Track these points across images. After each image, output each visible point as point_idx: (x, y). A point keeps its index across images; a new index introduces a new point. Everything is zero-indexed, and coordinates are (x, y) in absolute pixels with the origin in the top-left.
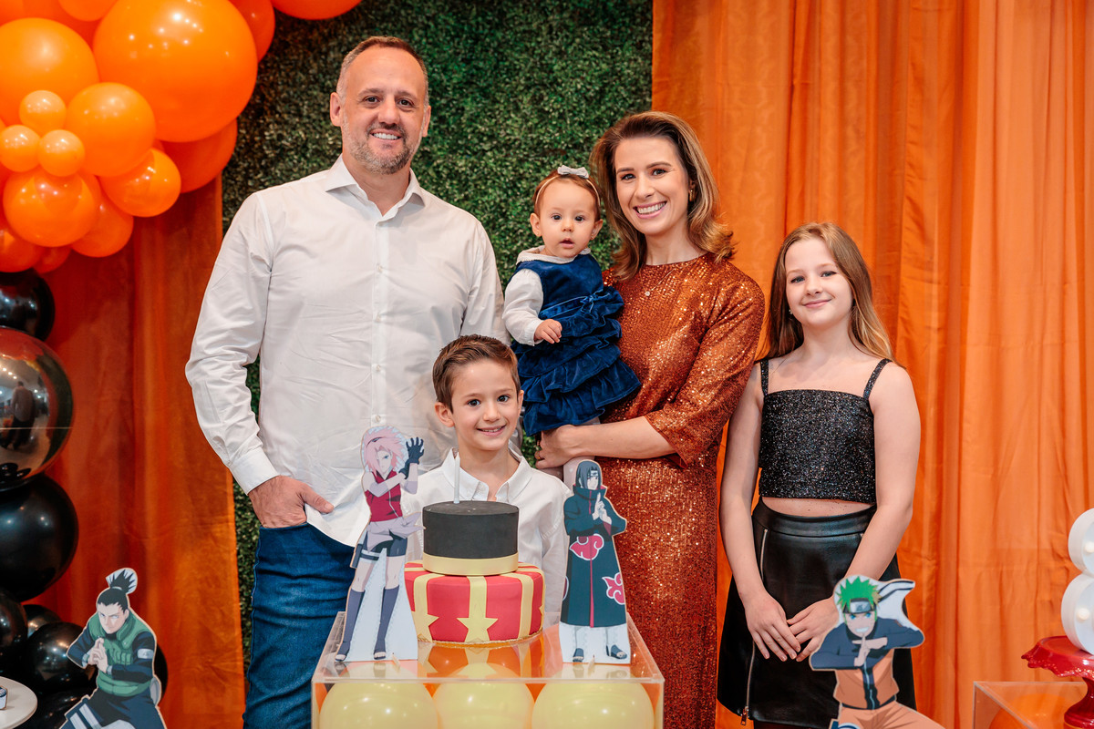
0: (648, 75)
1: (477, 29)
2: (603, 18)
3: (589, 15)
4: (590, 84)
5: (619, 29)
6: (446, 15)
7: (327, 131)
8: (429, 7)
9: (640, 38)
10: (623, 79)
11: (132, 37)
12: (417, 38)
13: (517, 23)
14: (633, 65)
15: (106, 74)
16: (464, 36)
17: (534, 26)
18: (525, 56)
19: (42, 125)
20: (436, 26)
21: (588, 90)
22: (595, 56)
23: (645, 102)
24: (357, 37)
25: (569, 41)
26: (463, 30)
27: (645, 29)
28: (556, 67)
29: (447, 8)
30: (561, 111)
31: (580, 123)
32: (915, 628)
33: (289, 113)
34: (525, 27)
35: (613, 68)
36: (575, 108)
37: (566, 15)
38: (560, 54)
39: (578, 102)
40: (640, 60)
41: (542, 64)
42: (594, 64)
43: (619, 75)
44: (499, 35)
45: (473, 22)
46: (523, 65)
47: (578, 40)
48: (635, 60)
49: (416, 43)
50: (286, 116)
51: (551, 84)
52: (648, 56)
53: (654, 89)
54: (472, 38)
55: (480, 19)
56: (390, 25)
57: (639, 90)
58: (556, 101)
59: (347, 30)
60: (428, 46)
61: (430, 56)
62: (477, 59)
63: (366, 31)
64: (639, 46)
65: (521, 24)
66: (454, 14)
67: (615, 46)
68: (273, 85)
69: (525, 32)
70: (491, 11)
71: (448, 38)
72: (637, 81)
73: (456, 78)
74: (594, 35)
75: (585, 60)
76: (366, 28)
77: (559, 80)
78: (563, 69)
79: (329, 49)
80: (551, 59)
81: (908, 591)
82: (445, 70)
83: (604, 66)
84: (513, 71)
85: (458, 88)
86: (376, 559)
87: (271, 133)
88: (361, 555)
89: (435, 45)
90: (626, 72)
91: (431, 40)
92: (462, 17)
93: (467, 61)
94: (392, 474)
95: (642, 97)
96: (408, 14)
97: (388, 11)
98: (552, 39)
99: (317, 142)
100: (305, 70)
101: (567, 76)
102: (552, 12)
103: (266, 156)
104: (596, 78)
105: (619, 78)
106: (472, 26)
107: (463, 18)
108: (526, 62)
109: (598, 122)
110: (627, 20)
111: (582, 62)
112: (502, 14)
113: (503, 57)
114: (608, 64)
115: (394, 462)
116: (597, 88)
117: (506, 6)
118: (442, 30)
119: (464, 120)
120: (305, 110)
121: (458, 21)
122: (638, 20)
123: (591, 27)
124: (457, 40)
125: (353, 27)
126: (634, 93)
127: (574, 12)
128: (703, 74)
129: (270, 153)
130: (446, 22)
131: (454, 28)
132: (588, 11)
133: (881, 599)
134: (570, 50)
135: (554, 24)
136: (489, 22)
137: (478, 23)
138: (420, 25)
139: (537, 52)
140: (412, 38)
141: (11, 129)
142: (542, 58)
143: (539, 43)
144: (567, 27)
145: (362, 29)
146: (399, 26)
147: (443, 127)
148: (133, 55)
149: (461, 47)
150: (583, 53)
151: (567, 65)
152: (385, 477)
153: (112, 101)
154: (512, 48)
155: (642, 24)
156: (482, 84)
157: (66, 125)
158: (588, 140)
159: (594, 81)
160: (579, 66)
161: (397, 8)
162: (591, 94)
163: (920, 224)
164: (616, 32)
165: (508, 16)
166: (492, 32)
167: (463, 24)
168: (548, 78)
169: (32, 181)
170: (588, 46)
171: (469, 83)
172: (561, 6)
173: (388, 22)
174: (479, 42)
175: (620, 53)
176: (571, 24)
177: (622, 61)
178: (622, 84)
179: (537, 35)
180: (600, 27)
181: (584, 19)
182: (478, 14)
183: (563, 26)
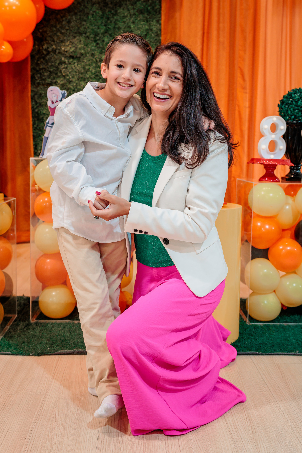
0: (160, 30)
2: (147, 12)
6: (99, 11)
8: (94, 8)
9: (158, 19)
10: (153, 31)
13: (121, 14)
14: (156, 27)
16: (105, 18)
17: (126, 14)
18: (123, 24)
20: (96, 14)
22: (144, 24)
23: (159, 38)
25: (136, 19)
26: (104, 16)
28: (132, 27)
29: (99, 9)
33: (50, 40)
34: (123, 15)
35: (150, 28)
37: (135, 10)
38: (133, 23)
40: (158, 25)
42: (144, 26)
43: (151, 30)
44: (115, 17)
45: (107, 13)
46: (122, 27)
47: (139, 19)
49: (90, 19)
50: (50, 42)
52: (160, 24)
53: (162, 35)
54: (107, 18)
57: (158, 35)
60: (94, 21)
62: (109, 25)
64: (157, 21)
66: (101, 11)
67: (150, 21)
68: (46, 32)
70: (113, 10)
72: (157, 32)
73: (102, 31)
74: (144, 17)
75: (141, 25)
79: (63, 21)
80: (131, 24)
82: (99, 28)
83: (147, 27)
84: (119, 29)
85: (103, 34)
86: (52, 127)
87: (45, 46)
88: (47, 126)
89: (96, 20)
90: (154, 29)
91: (94, 19)
93: (105, 25)
94: (57, 101)
96: (87, 10)
98: (131, 18)
99: (59, 49)
100: (55, 27)
101: (135, 29)
102: (131, 10)
103: (43, 54)
104: (144, 30)
110: (154, 13)
112: (116, 11)
113: (116, 24)
115: (57, 98)
116: (145, 34)
117: (117, 8)
118: (98, 15)
119: (104, 43)
120: (55, 39)
121: (103, 13)
122: (158, 13)
123: (143, 15)
124: (102, 19)
126: (156, 36)
127: (138, 10)
128: (178, 31)
129: (45, 53)
130: (99, 13)
131: (102, 15)
132: (142, 10)
134: (136, 21)
135: (132, 13)
136: (112, 13)
137: (109, 14)
138: (91, 14)
139: (127, 22)
140: (88, 18)
142: (128, 24)
143: (127, 20)
146: (84, 14)
147: (98, 46)
149: (104, 21)
150: (140, 22)
151: (136, 26)
152: (54, 102)
154: (119, 21)
155: (159, 14)
156: (110, 33)
159: (144, 32)
160: (139, 27)
162: (143, 35)
163: (243, 75)
164: (151, 17)
165: (118, 11)
166: (113, 16)
170: (142, 20)
171: (106, 32)
174: (109, 20)
175: (152, 23)
176: (137, 13)
177: (152, 26)
178: (153, 33)
179: (127, 16)
180: (146, 15)
181: (141, 12)
182: (109, 11)
183: (134, 14)
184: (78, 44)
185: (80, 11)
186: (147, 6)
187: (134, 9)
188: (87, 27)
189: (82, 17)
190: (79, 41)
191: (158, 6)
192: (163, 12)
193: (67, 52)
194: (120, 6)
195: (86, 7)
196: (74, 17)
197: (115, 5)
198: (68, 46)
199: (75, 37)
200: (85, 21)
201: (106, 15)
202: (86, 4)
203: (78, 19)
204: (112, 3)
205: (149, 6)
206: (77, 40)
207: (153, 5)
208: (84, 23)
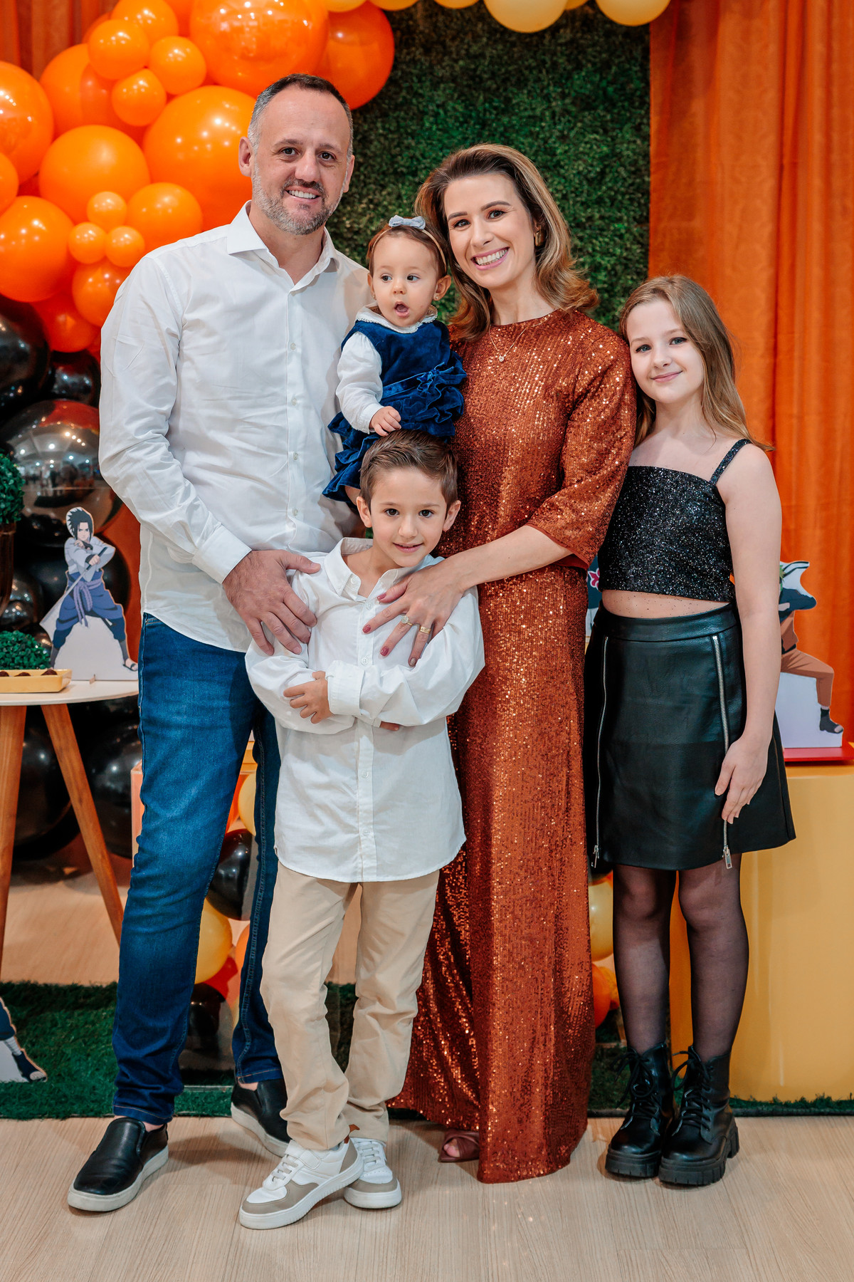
0: (646, 155)
1: (484, 115)
2: (603, 103)
3: (590, 101)
4: (592, 166)
5: (619, 113)
6: (455, 102)
7: (344, 215)
8: (439, 96)
9: (639, 121)
10: (622, 160)
11: (179, 140)
12: (427, 125)
13: (522, 108)
14: (632, 146)
15: (155, 176)
16: (472, 122)
17: (538, 112)
18: (530, 140)
19: (107, 224)
20: (446, 112)
21: (590, 172)
22: (595, 139)
23: (644, 181)
24: (372, 126)
25: (572, 125)
26: (470, 116)
27: (643, 112)
28: (559, 151)
29: (456, 95)
30: (564, 192)
31: (583, 203)
32: (810, 596)
34: (530, 113)
35: (613, 150)
36: (577, 189)
37: (568, 101)
38: (563, 138)
39: (581, 183)
40: (639, 142)
41: (545, 148)
42: (595, 147)
43: (619, 156)
44: (505, 120)
45: (481, 109)
46: (528, 149)
47: (579, 125)
48: (635, 142)
49: (427, 129)
51: (555, 166)
52: (646, 138)
53: (652, 170)
54: (479, 124)
55: (487, 105)
56: (402, 114)
57: (638, 170)
58: (559, 183)
59: (362, 119)
60: (439, 133)
61: (440, 141)
63: (380, 120)
64: (638, 128)
65: (526, 110)
66: (463, 101)
67: (614, 129)
69: (530, 117)
70: (498, 97)
71: (457, 124)
72: (636, 162)
74: (595, 119)
75: (586, 143)
76: (380, 117)
77: (562, 163)
78: (566, 152)
80: (555, 143)
81: (804, 570)
83: (605, 149)
89: (445, 131)
90: (625, 153)
91: (440, 127)
92: (469, 104)
95: (641, 177)
96: (420, 103)
97: (400, 100)
98: (555, 124)
101: (569, 158)
102: (555, 99)
104: (597, 159)
105: (619, 159)
106: (480, 112)
107: (471, 105)
108: (531, 146)
109: (600, 201)
110: (626, 104)
111: (583, 145)
112: (508, 100)
114: (608, 146)
116: (598, 170)
117: (512, 92)
118: (451, 117)
121: (466, 107)
122: (637, 104)
123: (592, 112)
124: (465, 125)
125: (368, 116)
126: (634, 173)
127: (575, 98)
128: (700, 154)
130: (455, 109)
131: (463, 115)
132: (589, 97)
133: (785, 575)
134: (572, 134)
135: (557, 110)
136: (495, 108)
137: (485, 110)
138: (431, 113)
139: (541, 136)
140: (423, 125)
141: (81, 227)
142: (546, 142)
143: (542, 128)
144: (569, 112)
145: (377, 117)
146: (411, 114)
148: (180, 156)
149: (469, 132)
150: (584, 137)
151: (570, 149)
153: (167, 199)
154: (517, 132)
155: (641, 107)
157: (127, 222)
158: (590, 219)
159: (595, 163)
160: (581, 149)
161: (408, 97)
162: (592, 175)
164: (615, 116)
165: (514, 101)
166: (499, 117)
167: (471, 111)
168: (551, 161)
169: (99, 271)
170: (589, 129)
172: (563, 93)
173: (400, 111)
174: (487, 128)
175: (620, 135)
176: (573, 109)
177: (622, 143)
178: (622, 165)
179: (542, 120)
180: (600, 112)
181: (586, 104)
182: (485, 101)
183: (566, 112)
184: (390, 207)
185: (397, 107)
186: (604, 84)
187: (563, 96)
188: (418, 154)
189: (403, 123)
190: (394, 196)
191: (636, 84)
192: (655, 99)
193: (357, 233)
194: (521, 83)
195: (417, 95)
196: (379, 125)
197: (505, 81)
198: (363, 214)
199: (383, 187)
200: (413, 135)
201: (478, 112)
202: (416, 86)
203: (391, 132)
204: (493, 76)
205: (610, 83)
206: (389, 194)
207: (622, 79)
208: (410, 141)
